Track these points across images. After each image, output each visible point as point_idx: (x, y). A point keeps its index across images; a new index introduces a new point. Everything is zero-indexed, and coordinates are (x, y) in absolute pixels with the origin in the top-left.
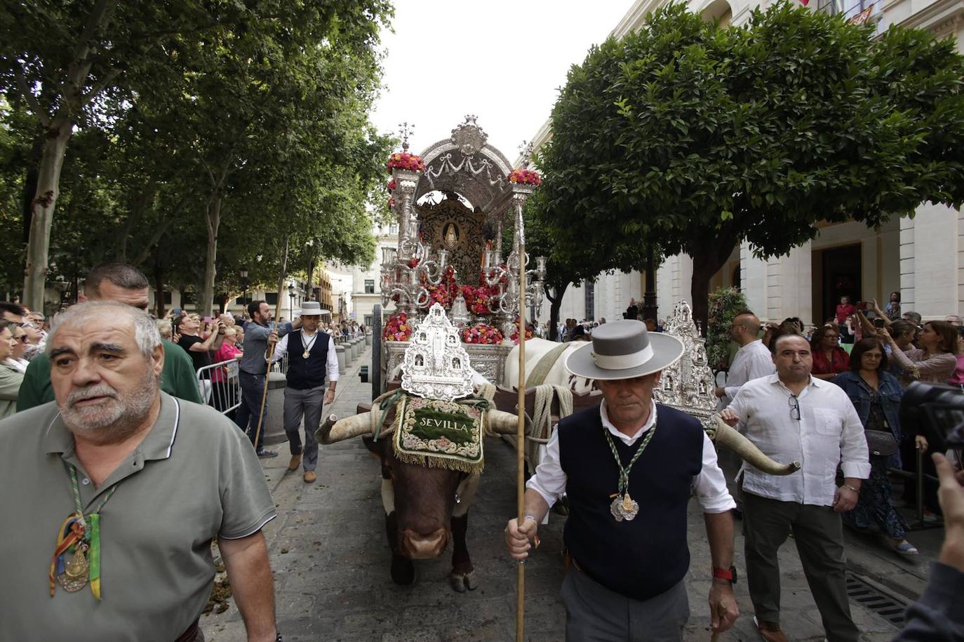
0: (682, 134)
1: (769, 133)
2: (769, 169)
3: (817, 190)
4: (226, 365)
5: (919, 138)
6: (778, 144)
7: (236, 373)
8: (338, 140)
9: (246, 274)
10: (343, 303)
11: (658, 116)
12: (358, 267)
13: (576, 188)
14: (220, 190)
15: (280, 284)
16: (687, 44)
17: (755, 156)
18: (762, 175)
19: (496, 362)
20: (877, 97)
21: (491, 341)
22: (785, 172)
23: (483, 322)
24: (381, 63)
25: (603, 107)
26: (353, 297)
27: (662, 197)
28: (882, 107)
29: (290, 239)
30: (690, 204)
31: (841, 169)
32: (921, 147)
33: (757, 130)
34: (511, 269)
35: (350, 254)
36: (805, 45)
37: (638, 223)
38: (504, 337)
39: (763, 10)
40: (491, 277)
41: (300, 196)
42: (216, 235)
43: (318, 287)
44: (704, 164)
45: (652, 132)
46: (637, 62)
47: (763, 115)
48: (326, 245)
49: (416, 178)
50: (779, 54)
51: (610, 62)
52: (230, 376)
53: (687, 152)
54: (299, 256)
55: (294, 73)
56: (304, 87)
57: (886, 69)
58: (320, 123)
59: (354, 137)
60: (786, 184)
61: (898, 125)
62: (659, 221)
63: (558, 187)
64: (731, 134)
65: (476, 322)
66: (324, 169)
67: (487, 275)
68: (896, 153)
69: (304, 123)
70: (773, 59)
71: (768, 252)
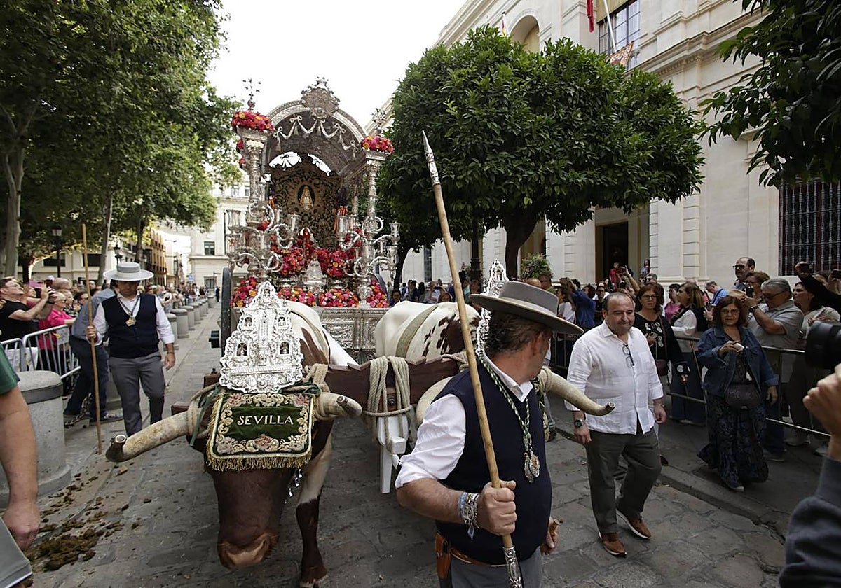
0: (496, 134)
1: (557, 140)
2: (557, 167)
3: (587, 185)
4: (55, 331)
5: (649, 154)
6: (563, 149)
7: (66, 339)
8: (173, 97)
9: (59, 233)
10: (179, 265)
11: (478, 118)
12: (196, 228)
13: (414, 170)
14: (23, 137)
15: (104, 244)
16: (500, 62)
17: (548, 156)
18: (552, 171)
19: (352, 324)
20: (625, 121)
21: (346, 304)
22: (567, 170)
23: (339, 285)
24: (223, 27)
25: (435, 103)
26: (191, 260)
27: (481, 183)
28: (628, 128)
29: (115, 197)
30: (502, 191)
31: (603, 171)
32: (650, 160)
33: (548, 136)
34: (365, 233)
35: (186, 216)
36: (580, 76)
37: (464, 203)
38: (359, 300)
39: (554, 43)
40: (346, 241)
41: (127, 151)
42: (20, 189)
43: (149, 248)
44: (511, 159)
45: (473, 130)
46: (462, 70)
47: (553, 125)
48: (158, 204)
49: (264, 139)
50: (562, 80)
51: (440, 65)
52: (59, 343)
53: (500, 149)
54: (125, 215)
55: (121, 22)
56: (132, 40)
57: (632, 100)
58: (153, 77)
59: (191, 95)
60: (568, 180)
61: (636, 143)
62: (479, 202)
63: (399, 168)
64: (530, 138)
65: (332, 285)
66: (156, 125)
67: (341, 240)
68: (635, 163)
69: (133, 77)
70: (559, 83)
71: (561, 228)
